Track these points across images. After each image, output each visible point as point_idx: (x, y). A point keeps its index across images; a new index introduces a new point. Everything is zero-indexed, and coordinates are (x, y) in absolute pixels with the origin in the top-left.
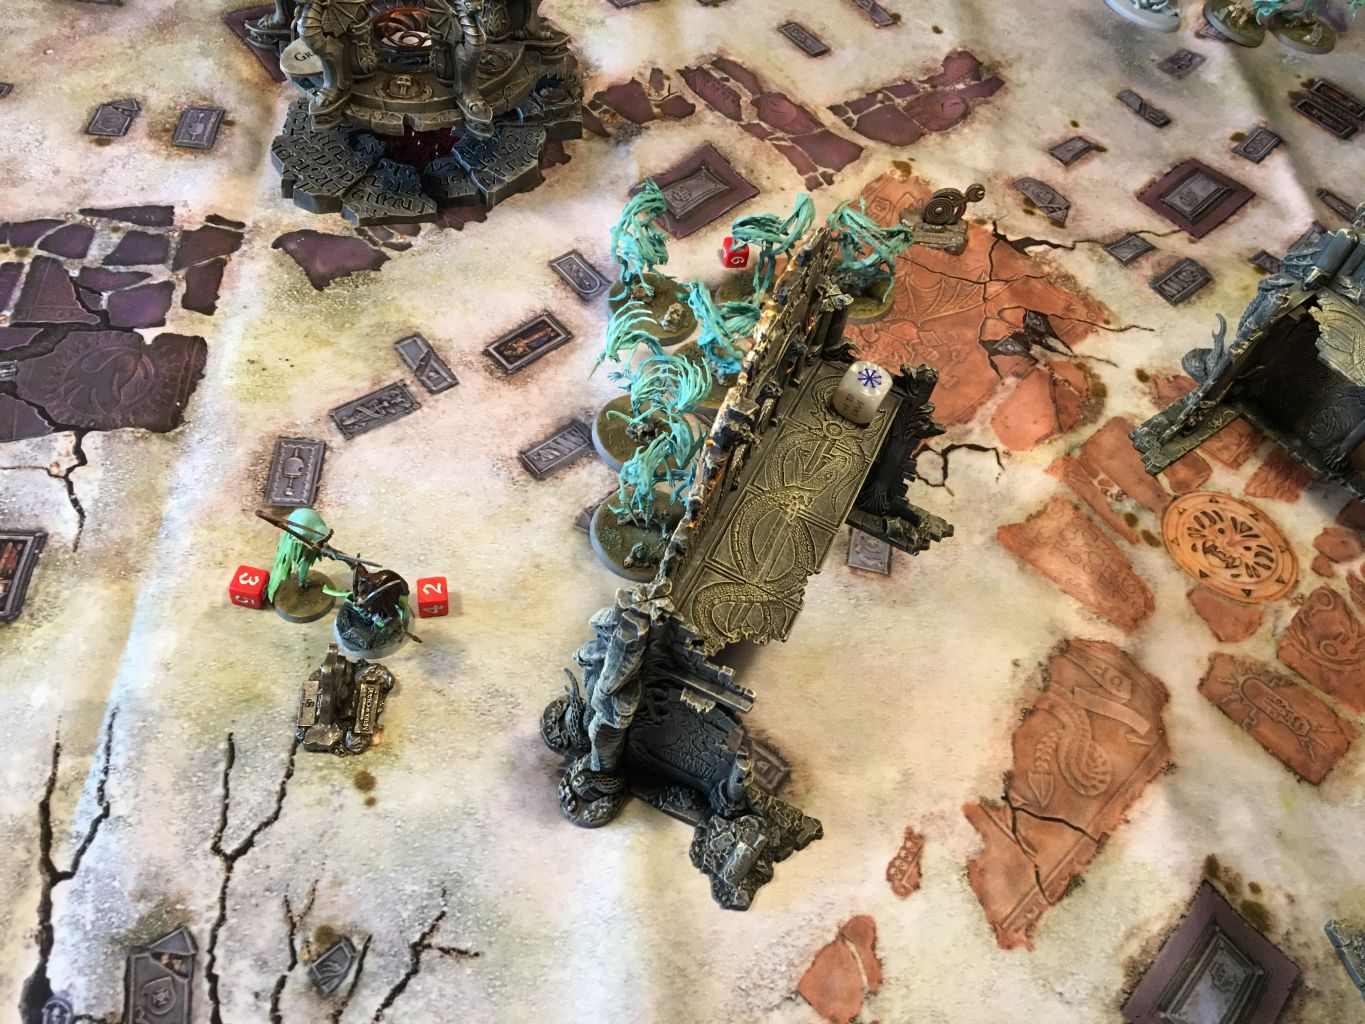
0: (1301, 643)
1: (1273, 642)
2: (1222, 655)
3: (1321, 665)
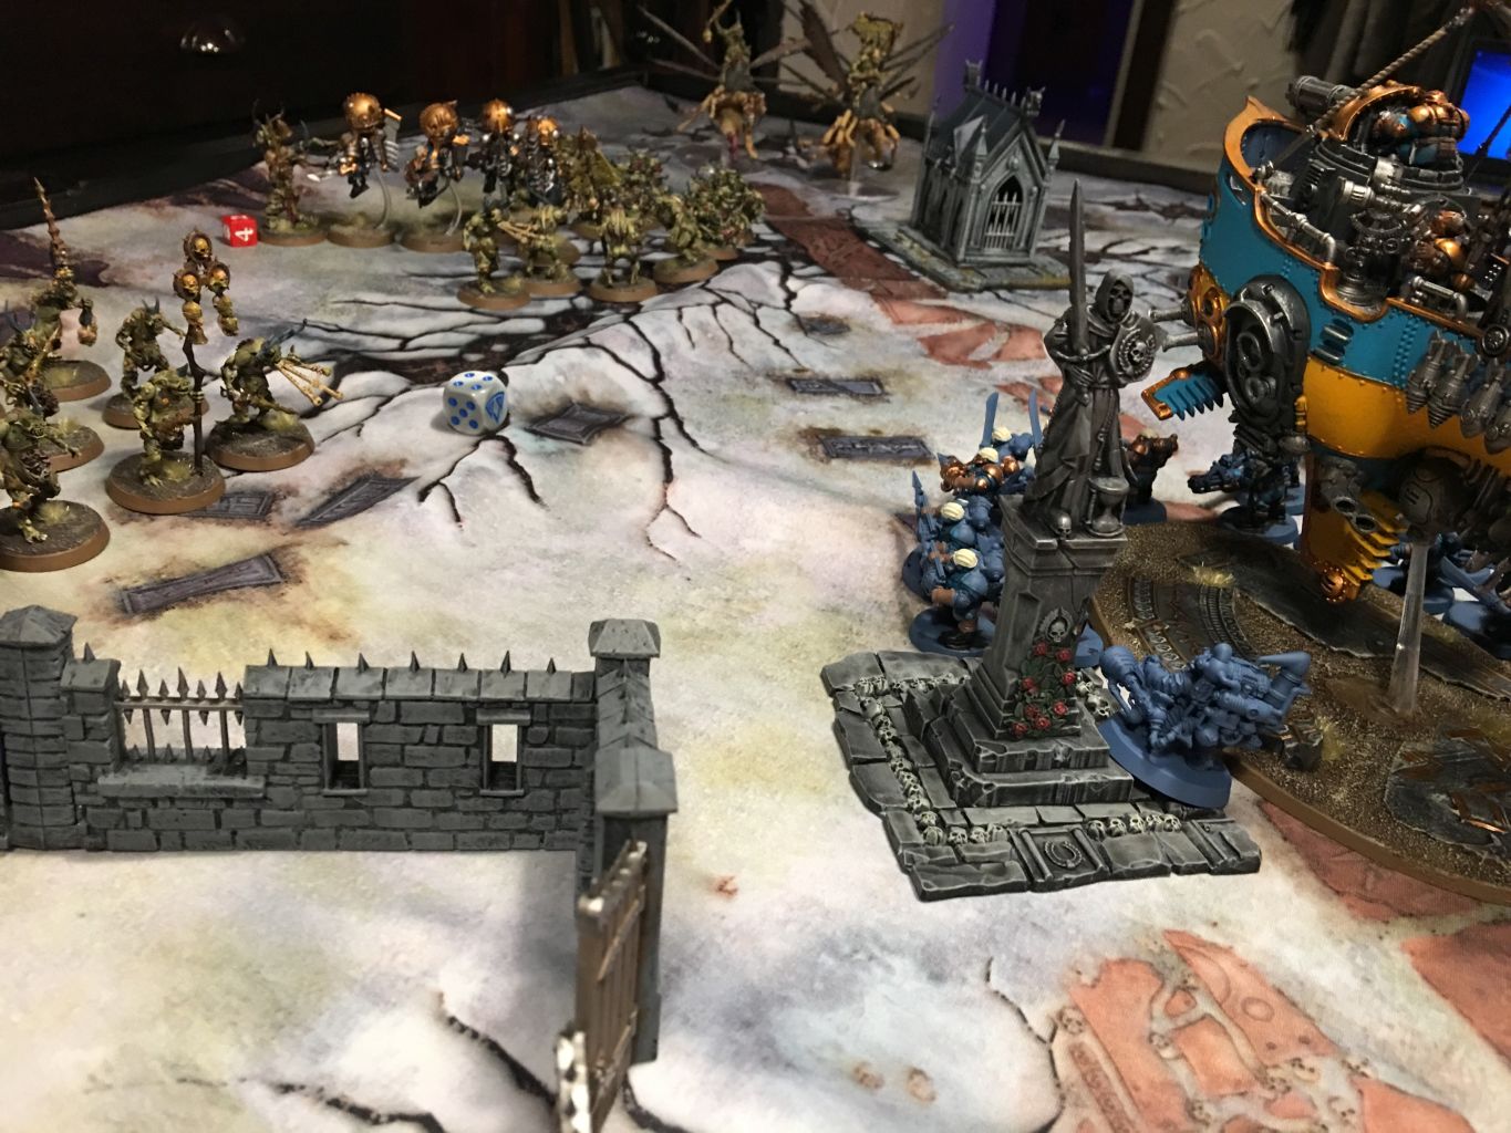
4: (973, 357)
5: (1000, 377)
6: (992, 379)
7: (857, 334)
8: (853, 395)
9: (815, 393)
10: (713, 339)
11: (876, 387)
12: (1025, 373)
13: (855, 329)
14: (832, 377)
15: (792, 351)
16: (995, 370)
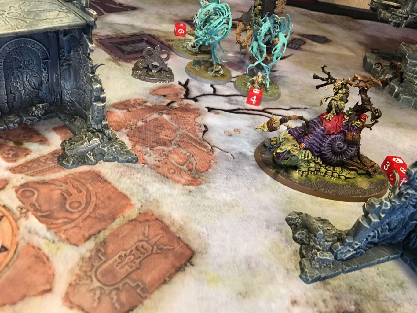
0: (66, 223)
1: (61, 244)
2: (67, 294)
3: (88, 216)
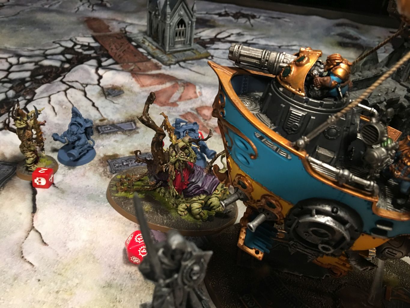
4: (171, 101)
5: (182, 110)
6: (178, 112)
7: (127, 95)
8: (124, 131)
9: (107, 133)
10: (65, 108)
11: (133, 125)
12: (191, 107)
13: (126, 92)
14: (116, 122)
15: (99, 109)
16: (179, 106)
